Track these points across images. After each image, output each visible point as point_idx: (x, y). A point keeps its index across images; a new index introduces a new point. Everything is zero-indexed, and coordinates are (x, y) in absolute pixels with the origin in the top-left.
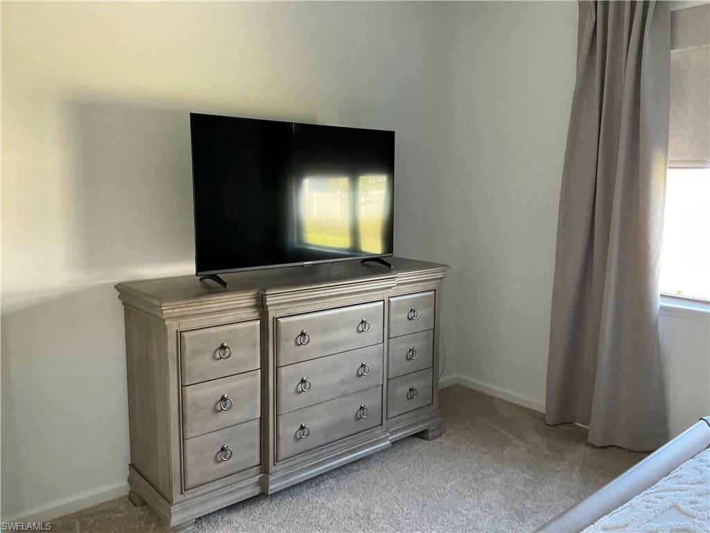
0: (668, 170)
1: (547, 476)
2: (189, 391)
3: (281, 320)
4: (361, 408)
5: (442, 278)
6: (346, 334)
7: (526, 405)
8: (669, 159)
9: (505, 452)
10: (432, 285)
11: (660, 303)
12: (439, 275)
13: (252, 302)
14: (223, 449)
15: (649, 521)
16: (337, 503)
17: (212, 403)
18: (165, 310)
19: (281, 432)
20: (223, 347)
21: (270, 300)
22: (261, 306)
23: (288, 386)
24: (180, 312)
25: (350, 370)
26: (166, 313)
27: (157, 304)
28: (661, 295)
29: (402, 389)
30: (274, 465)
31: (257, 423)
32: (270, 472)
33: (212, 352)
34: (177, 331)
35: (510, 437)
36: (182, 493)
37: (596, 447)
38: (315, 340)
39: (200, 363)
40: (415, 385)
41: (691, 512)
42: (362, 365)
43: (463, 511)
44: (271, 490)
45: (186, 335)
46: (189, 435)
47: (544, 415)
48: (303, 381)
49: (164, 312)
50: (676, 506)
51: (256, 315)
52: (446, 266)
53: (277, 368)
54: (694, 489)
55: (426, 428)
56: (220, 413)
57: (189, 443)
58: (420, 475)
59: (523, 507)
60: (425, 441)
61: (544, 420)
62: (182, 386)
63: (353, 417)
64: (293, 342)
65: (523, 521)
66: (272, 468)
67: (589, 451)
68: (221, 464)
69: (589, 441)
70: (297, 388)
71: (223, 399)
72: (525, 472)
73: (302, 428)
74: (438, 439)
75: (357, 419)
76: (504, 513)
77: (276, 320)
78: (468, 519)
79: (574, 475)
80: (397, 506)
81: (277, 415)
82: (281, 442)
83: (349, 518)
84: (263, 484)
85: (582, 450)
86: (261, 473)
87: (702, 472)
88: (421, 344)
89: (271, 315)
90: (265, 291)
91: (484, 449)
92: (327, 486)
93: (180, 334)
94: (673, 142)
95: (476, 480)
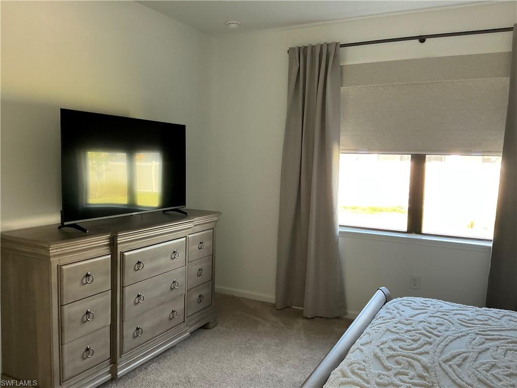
0: (341, 154)
1: (287, 338)
2: (66, 309)
3: (126, 254)
4: (173, 311)
5: (216, 221)
6: (164, 261)
7: (261, 300)
8: (341, 148)
9: (258, 329)
10: (211, 226)
11: (339, 230)
12: (215, 219)
13: (106, 242)
14: (87, 349)
15: (380, 338)
16: (164, 377)
17: (80, 316)
18: (52, 250)
19: (125, 333)
20: (87, 275)
21: (120, 240)
22: (113, 245)
23: (129, 300)
24: (60, 251)
25: (166, 286)
26: (52, 253)
27: (47, 246)
28: (340, 226)
29: (195, 296)
30: (120, 357)
31: (108, 329)
32: (118, 363)
33: (81, 280)
34: (58, 265)
35: (259, 319)
36: (60, 385)
37: (308, 319)
38: (147, 266)
39: (73, 288)
40: (202, 293)
41: (396, 331)
42: (174, 282)
43: (246, 367)
44: (119, 375)
45: (64, 267)
46: (66, 341)
47: (275, 304)
48: (139, 296)
49: (51, 252)
50: (388, 330)
51: (108, 251)
52: (219, 212)
53: (122, 287)
54: (392, 321)
55: (207, 322)
56: (86, 323)
57: (65, 347)
58: (212, 351)
59: (280, 358)
60: (208, 330)
61: (275, 307)
62: (61, 306)
63: (168, 318)
64: (133, 268)
65: (282, 366)
66: (119, 360)
67: (305, 321)
68: (86, 360)
69: (304, 316)
70: (135, 301)
71: (88, 313)
72: (275, 339)
73: (138, 329)
74: (216, 328)
75: (170, 319)
76: (270, 363)
77: (122, 254)
78: (251, 371)
79: (302, 336)
80: (205, 371)
81: (122, 321)
82: (125, 340)
83: (176, 384)
84: (113, 371)
85: (301, 322)
86: (111, 364)
87: (391, 314)
88: (205, 265)
89: (119, 250)
90: (117, 234)
91: (245, 329)
92: (153, 368)
93: (59, 268)
94: (343, 138)
95: (248, 348)
